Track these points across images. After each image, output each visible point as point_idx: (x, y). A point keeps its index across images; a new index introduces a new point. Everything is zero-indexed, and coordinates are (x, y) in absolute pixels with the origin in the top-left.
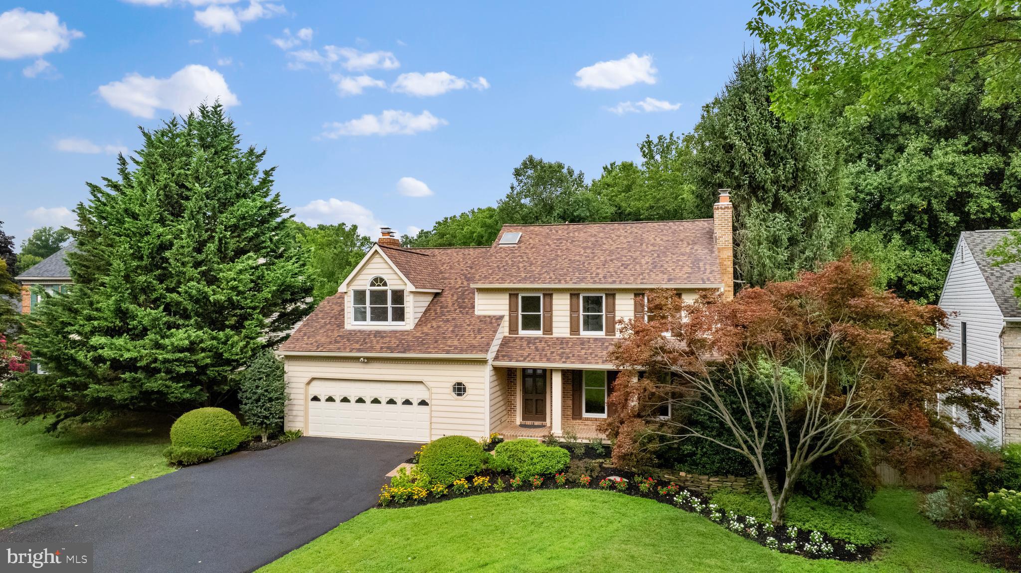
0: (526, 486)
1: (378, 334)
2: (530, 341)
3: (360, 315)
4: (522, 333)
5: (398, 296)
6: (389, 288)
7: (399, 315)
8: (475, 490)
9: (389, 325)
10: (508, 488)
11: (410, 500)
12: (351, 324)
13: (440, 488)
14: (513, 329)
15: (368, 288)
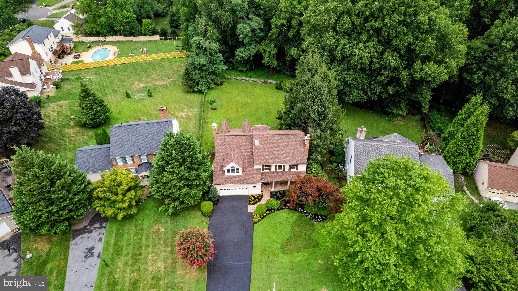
0: (275, 211)
1: (234, 176)
2: (267, 173)
3: (228, 172)
4: (265, 171)
5: (238, 169)
6: (235, 168)
7: (238, 172)
8: (267, 215)
9: (236, 174)
10: (272, 212)
11: (259, 221)
12: (226, 174)
13: (262, 217)
14: (263, 170)
15: (230, 168)
